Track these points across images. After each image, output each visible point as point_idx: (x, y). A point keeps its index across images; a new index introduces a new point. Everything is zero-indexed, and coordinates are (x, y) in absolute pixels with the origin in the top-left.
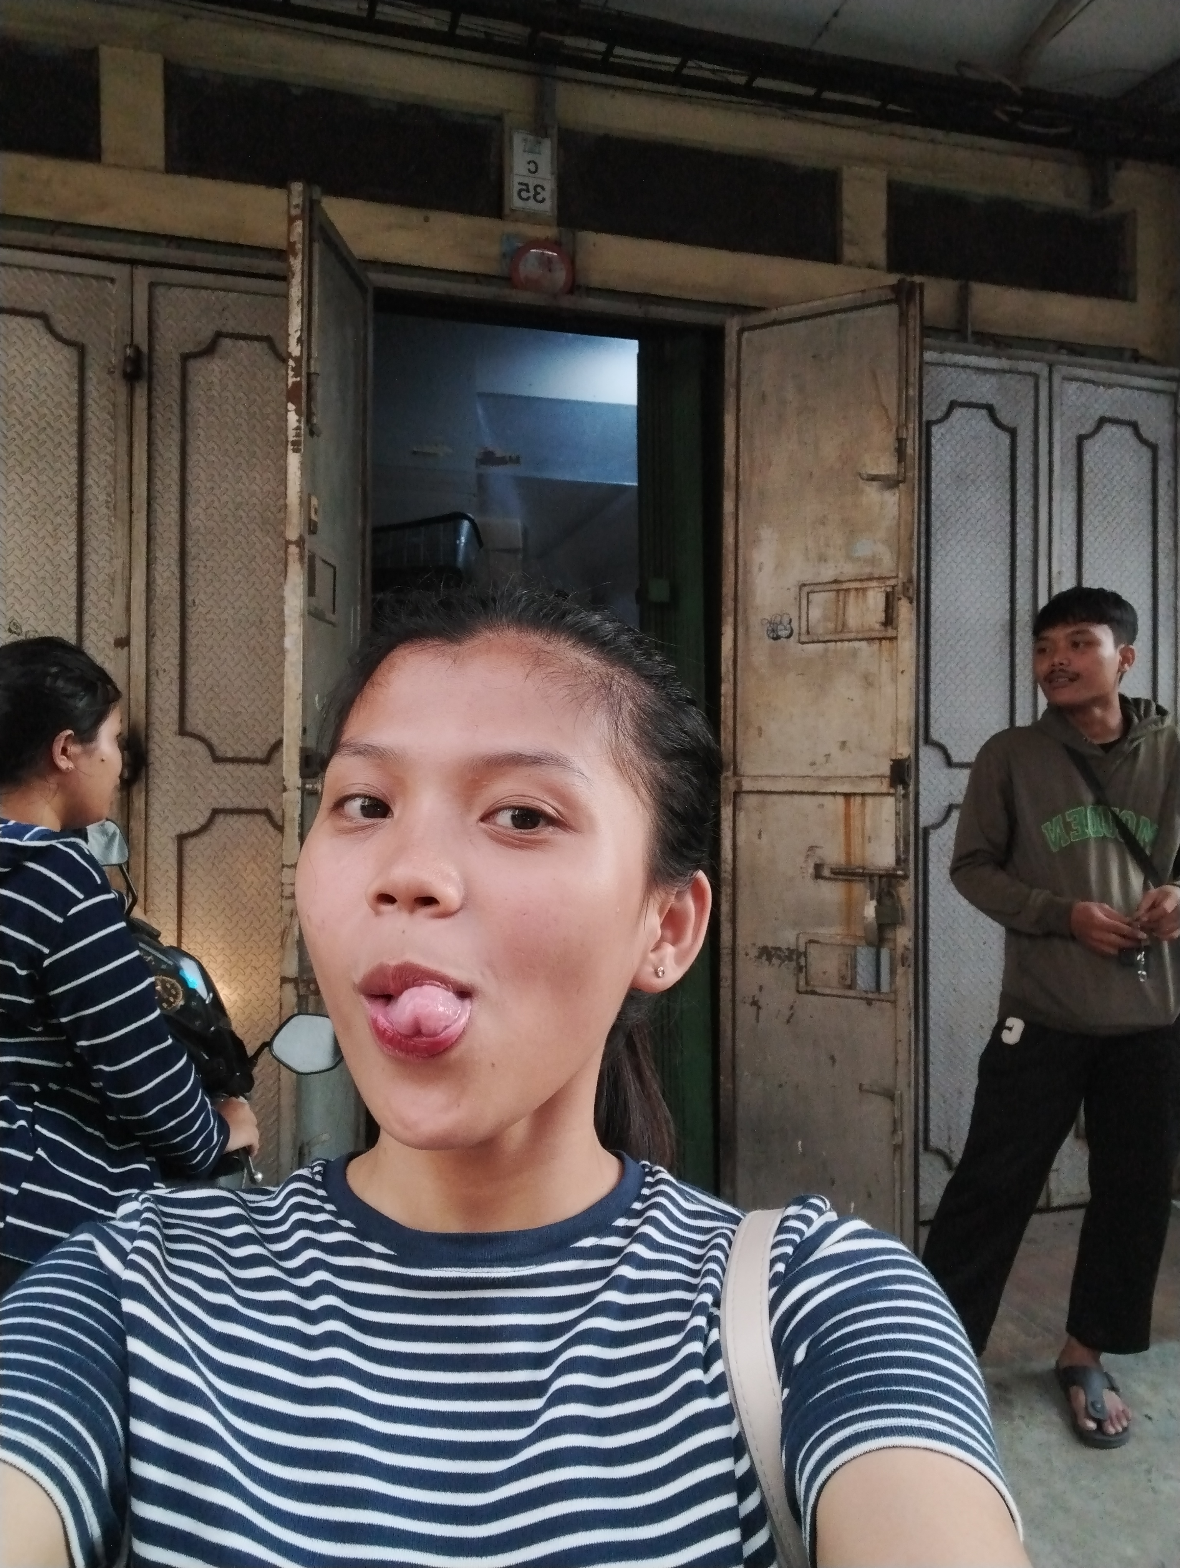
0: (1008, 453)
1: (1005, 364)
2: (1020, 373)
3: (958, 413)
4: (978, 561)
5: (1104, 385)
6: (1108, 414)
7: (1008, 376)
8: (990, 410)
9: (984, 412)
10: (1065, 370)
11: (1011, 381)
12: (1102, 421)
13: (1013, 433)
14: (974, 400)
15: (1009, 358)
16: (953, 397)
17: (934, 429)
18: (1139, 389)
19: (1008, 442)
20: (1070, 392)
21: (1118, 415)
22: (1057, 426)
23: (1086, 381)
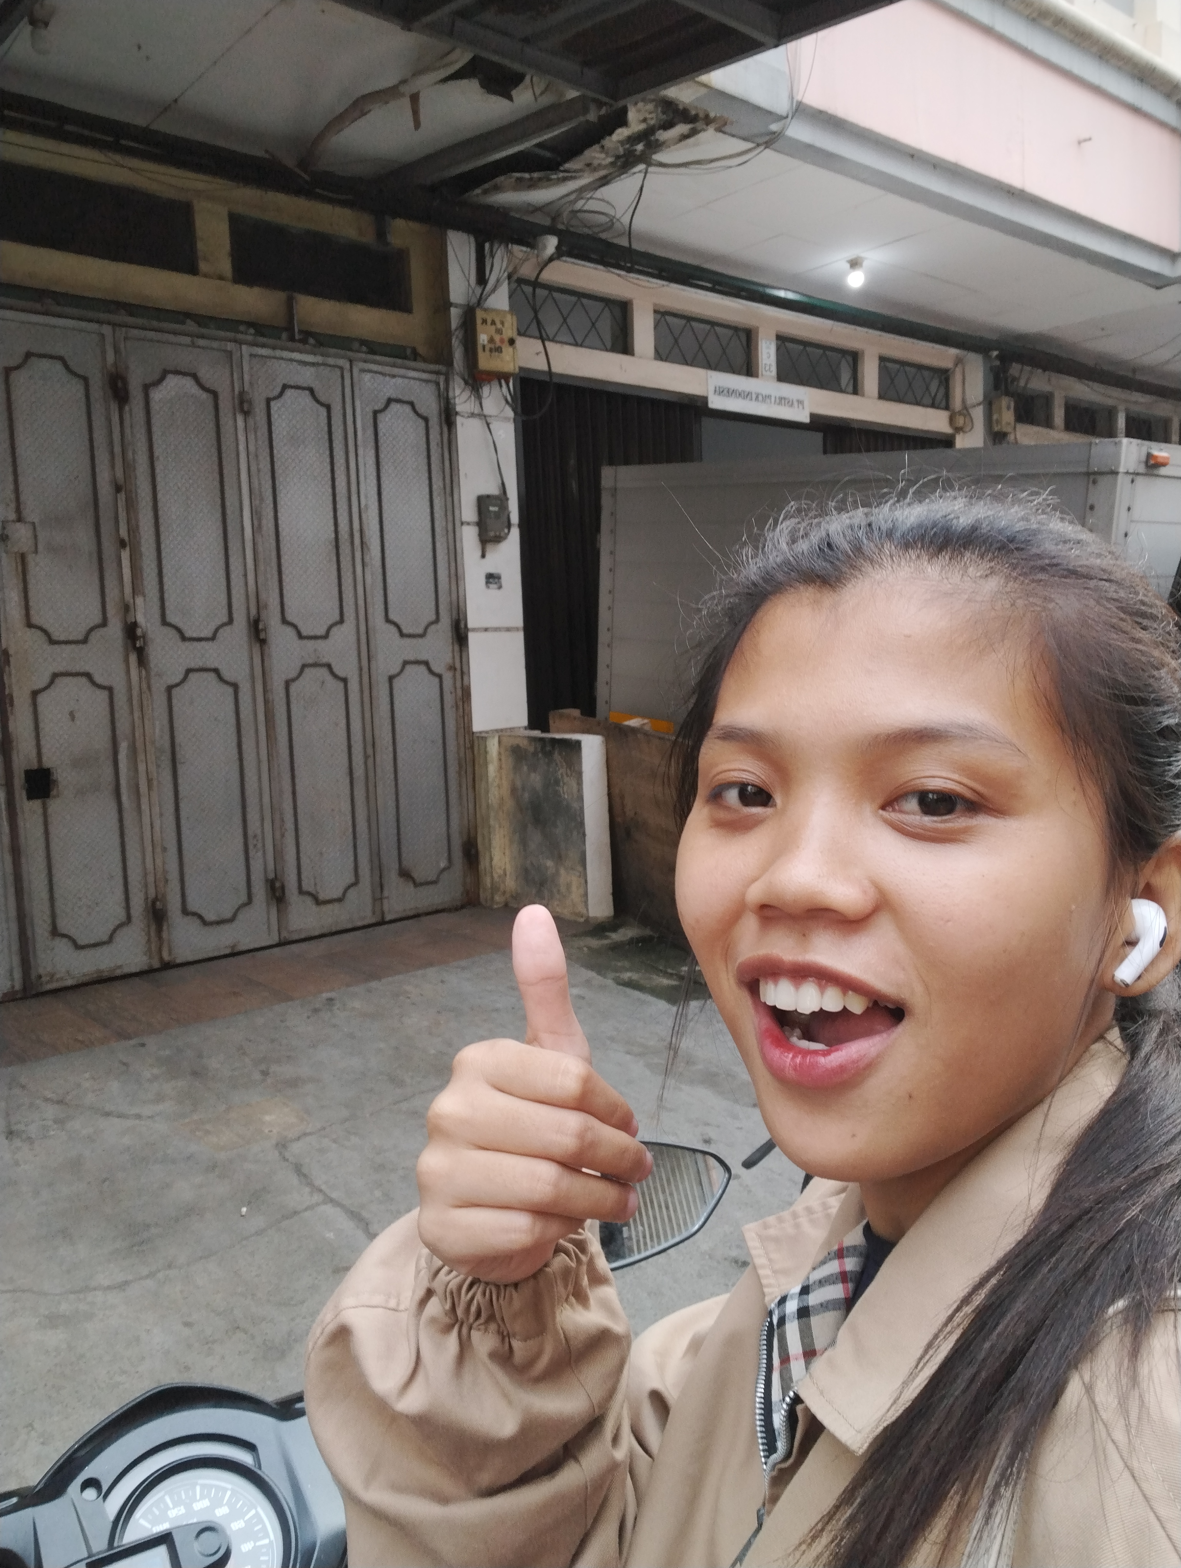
0: (326, 421)
1: (319, 359)
2: (330, 366)
3: (289, 393)
4: (310, 497)
5: (389, 375)
6: (394, 396)
7: (322, 367)
8: (311, 391)
9: (307, 392)
10: (362, 365)
11: (325, 371)
12: (390, 401)
13: (328, 408)
14: (299, 384)
15: (322, 355)
16: (285, 382)
17: (272, 403)
18: (414, 379)
19: (325, 414)
20: (366, 380)
21: (400, 397)
22: (358, 403)
23: (376, 372)
